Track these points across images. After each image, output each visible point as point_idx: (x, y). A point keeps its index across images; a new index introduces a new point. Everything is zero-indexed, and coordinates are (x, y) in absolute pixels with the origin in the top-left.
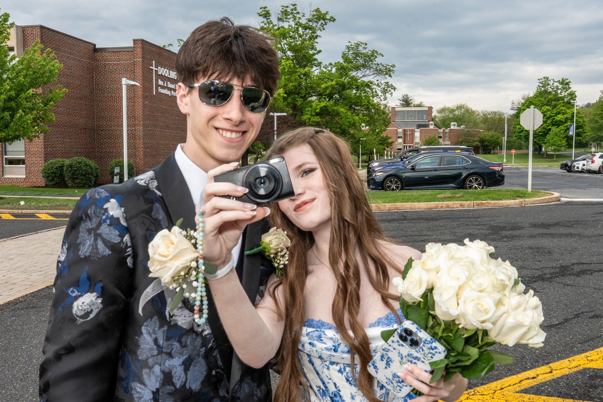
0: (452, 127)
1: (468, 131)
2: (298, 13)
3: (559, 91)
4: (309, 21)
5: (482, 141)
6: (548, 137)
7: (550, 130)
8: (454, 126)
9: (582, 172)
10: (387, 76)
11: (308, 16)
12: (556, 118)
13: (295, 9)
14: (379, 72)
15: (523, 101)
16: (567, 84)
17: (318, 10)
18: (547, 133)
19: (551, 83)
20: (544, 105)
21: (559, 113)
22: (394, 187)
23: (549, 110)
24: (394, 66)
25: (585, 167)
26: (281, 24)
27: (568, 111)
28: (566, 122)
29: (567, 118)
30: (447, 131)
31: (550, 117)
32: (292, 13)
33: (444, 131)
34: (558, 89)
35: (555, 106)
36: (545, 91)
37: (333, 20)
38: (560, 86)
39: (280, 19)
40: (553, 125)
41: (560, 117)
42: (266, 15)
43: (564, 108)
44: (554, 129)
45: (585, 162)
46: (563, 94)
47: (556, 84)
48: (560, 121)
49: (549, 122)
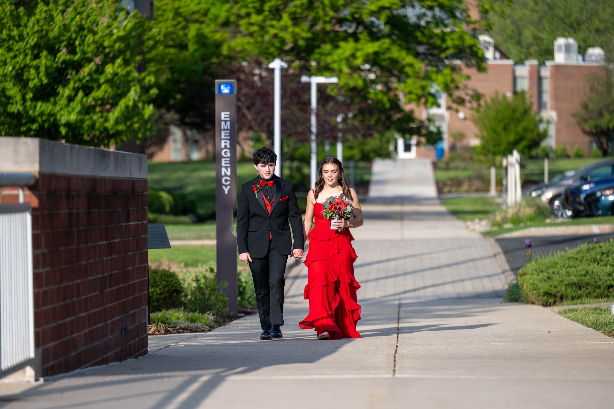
0: (561, 59)
8: (565, 53)
30: (544, 71)
33: (533, 72)
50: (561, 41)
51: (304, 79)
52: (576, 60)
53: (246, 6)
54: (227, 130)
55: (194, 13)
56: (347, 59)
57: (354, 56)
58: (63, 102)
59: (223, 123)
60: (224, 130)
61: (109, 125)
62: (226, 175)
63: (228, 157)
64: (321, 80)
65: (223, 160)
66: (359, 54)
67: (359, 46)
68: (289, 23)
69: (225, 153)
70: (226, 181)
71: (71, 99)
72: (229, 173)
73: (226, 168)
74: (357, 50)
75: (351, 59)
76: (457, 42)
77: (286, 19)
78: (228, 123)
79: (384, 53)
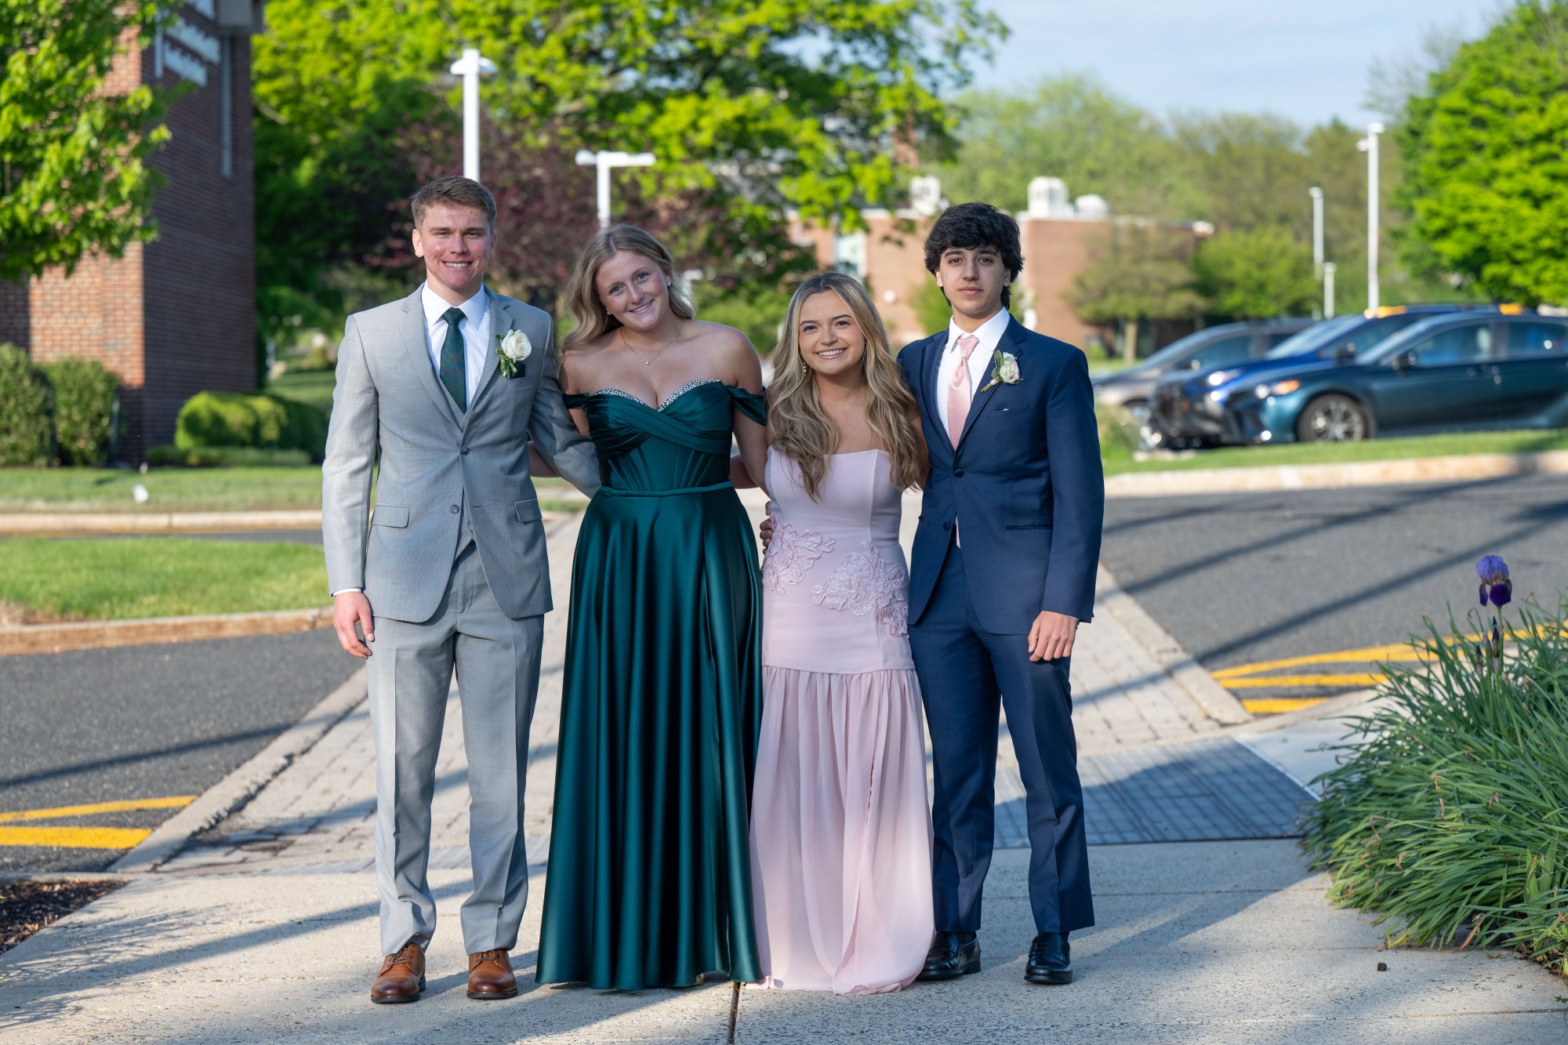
0: (1038, 208)
8: (1047, 203)
15: (1430, 64)
22: (1339, 430)
50: (1040, 182)
51: (583, 158)
52: (1065, 213)
53: (474, 25)
55: (374, 44)
56: (682, 135)
57: (695, 126)
64: (620, 159)
66: (704, 122)
67: (706, 105)
68: (559, 52)
74: (701, 113)
75: (690, 134)
76: (903, 105)
77: (553, 47)
79: (756, 120)
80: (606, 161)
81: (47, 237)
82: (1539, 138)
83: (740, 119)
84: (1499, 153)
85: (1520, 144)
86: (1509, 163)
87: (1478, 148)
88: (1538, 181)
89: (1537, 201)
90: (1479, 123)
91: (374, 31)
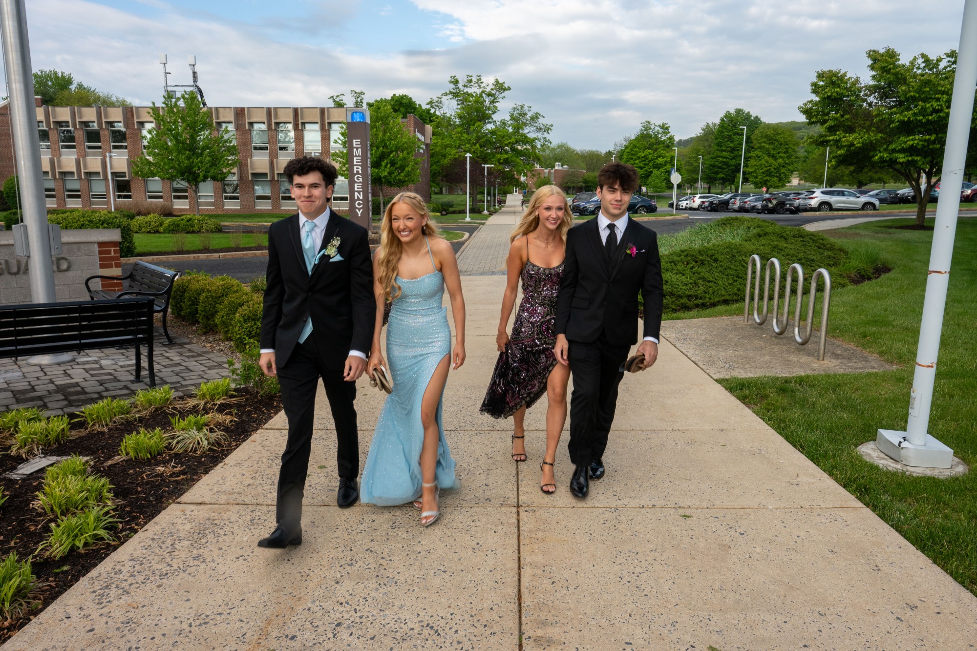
0: (557, 168)
1: (572, 172)
2: (482, 83)
3: (660, 136)
4: (492, 89)
5: (585, 182)
6: (650, 179)
7: (651, 172)
8: (558, 166)
9: (686, 209)
10: (545, 133)
11: (491, 86)
12: (657, 161)
13: (480, 79)
14: (539, 129)
15: (625, 143)
16: (667, 128)
17: (497, 81)
18: (649, 176)
19: (653, 127)
20: (646, 149)
21: (659, 157)
23: (650, 154)
24: (552, 126)
25: (688, 206)
26: (466, 90)
27: (667, 155)
28: (665, 165)
29: (666, 161)
30: (552, 171)
31: (652, 160)
32: (477, 83)
33: (549, 171)
34: (659, 133)
35: (656, 150)
36: (647, 134)
37: (509, 89)
38: (661, 131)
39: (465, 86)
40: (654, 168)
41: (660, 160)
42: (456, 82)
43: (664, 152)
44: (655, 171)
45: (688, 202)
46: (663, 138)
47: (657, 128)
48: (661, 164)
49: (651, 164)
50: (557, 163)
51: (483, 165)
52: (560, 168)
54: (359, 156)
58: (383, 168)
59: (355, 150)
60: (356, 156)
61: (401, 178)
62: (358, 199)
63: (360, 182)
65: (356, 185)
69: (358, 178)
70: (359, 204)
71: (386, 166)
72: (361, 198)
73: (359, 192)
78: (360, 150)
80: (486, 166)
81: (404, 181)
82: (643, 157)
83: (507, 158)
84: (636, 160)
85: (639, 158)
86: (637, 161)
87: (632, 159)
88: (641, 165)
89: (641, 168)
90: (632, 155)
91: (448, 142)
